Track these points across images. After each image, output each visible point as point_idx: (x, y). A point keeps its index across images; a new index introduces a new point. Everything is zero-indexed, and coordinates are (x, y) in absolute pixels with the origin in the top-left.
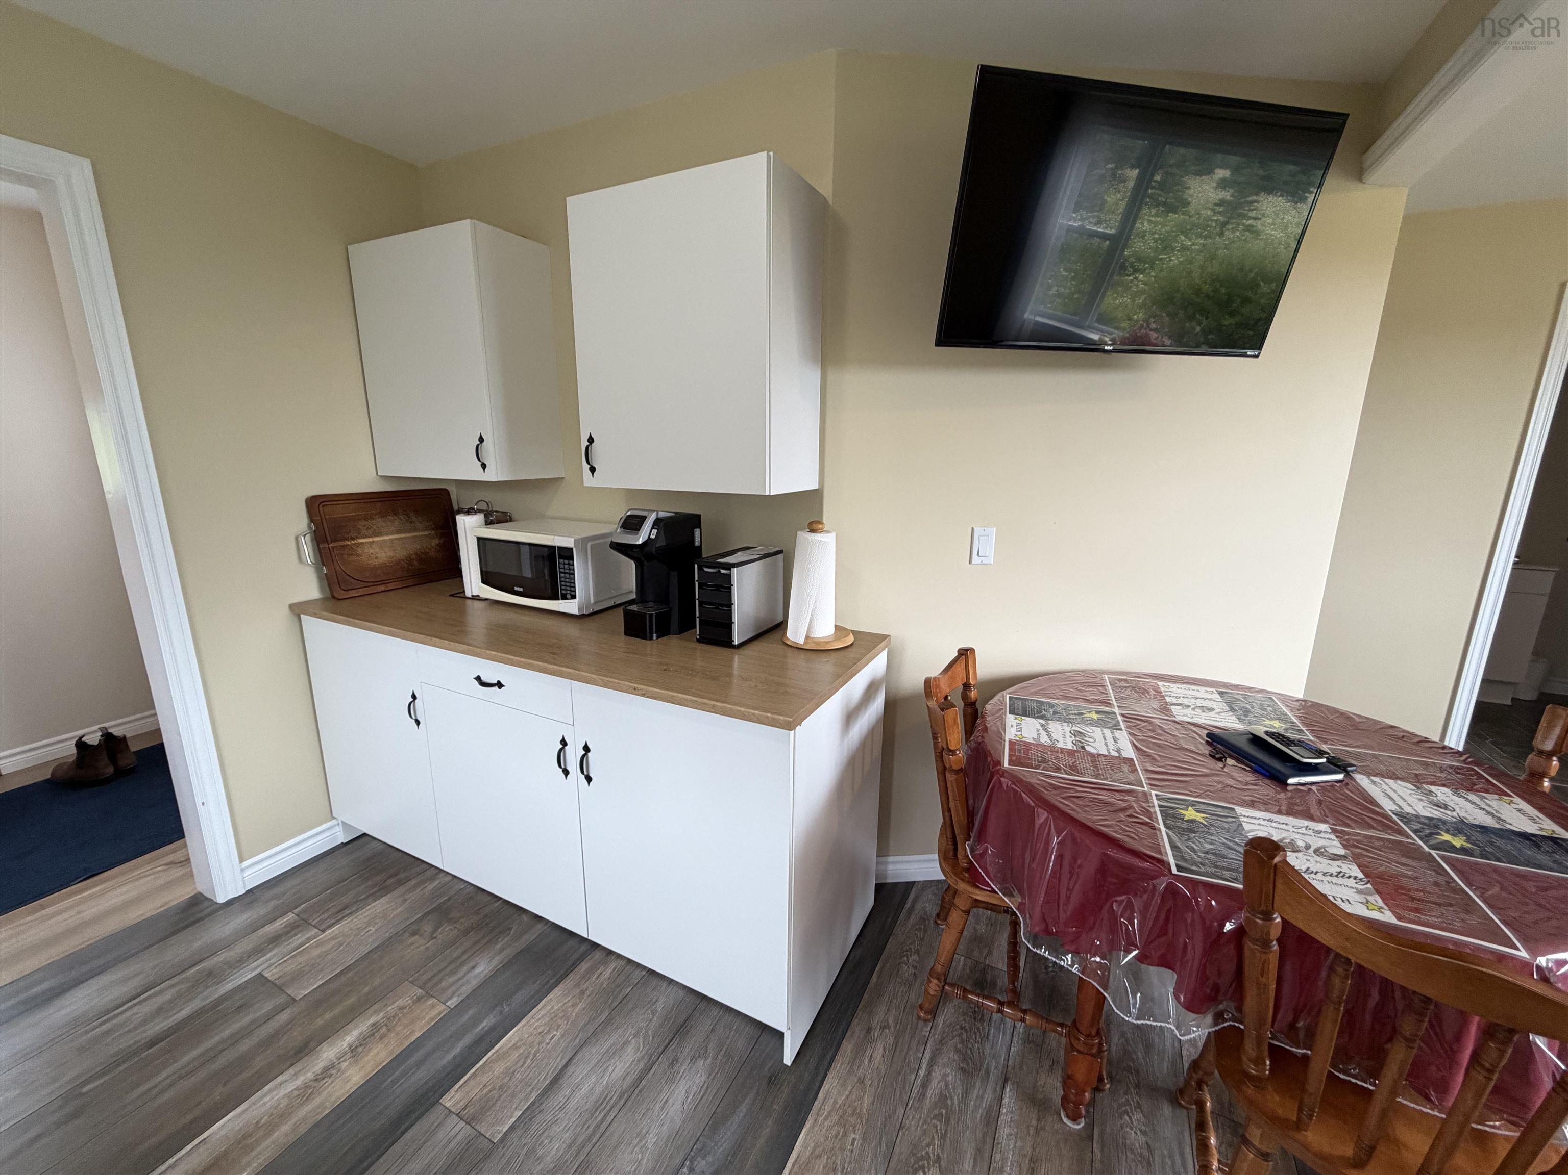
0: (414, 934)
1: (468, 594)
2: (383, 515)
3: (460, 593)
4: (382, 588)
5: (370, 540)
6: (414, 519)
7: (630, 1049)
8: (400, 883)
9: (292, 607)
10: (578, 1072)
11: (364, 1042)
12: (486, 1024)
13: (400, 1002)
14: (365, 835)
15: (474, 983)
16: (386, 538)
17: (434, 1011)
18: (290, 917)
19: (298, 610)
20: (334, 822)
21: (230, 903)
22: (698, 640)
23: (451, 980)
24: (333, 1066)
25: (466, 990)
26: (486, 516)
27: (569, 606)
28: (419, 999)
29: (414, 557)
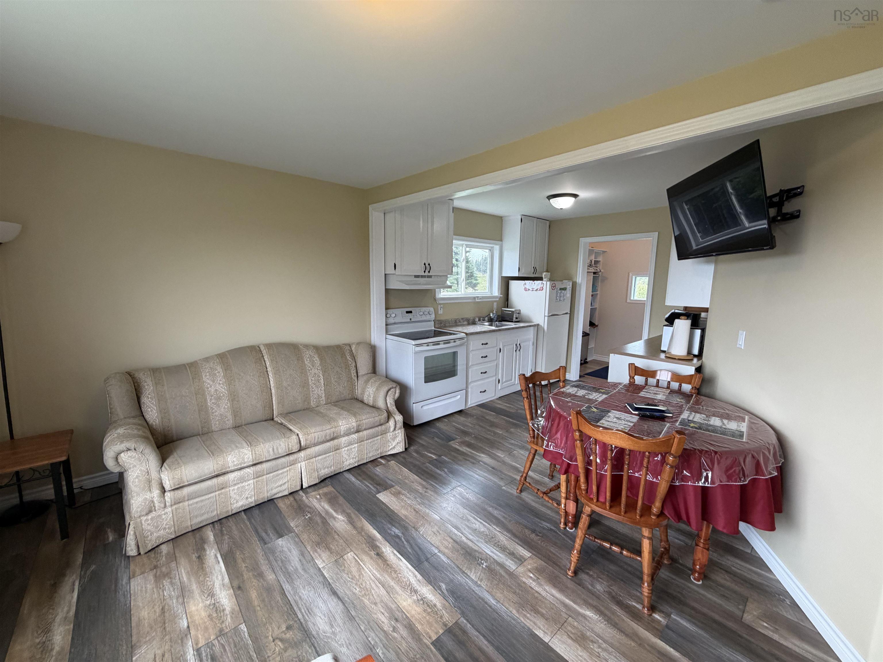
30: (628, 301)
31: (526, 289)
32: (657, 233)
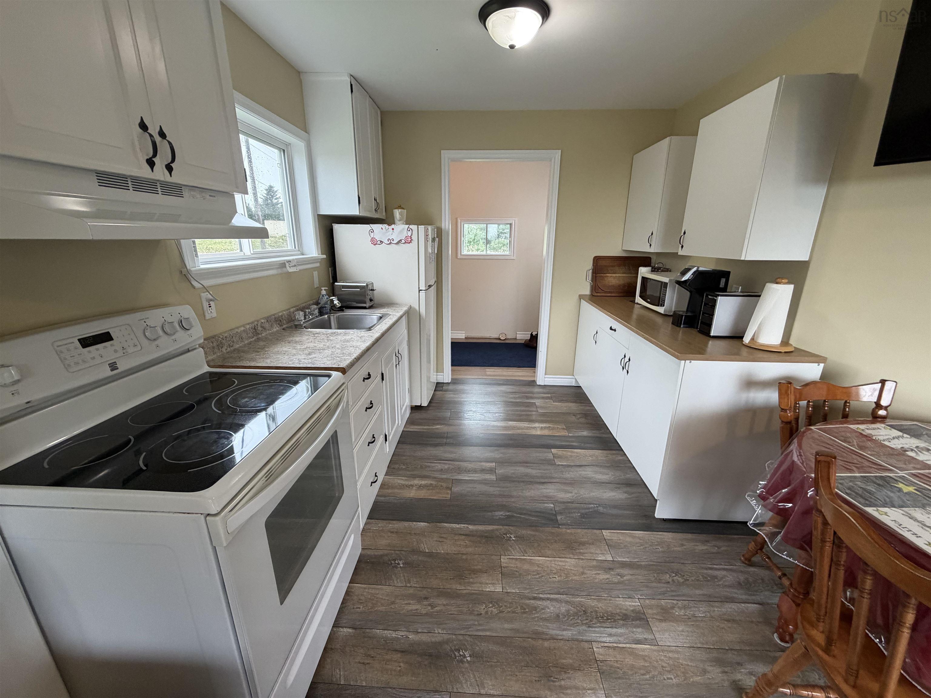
0: (574, 415)
1: (636, 302)
2: (619, 266)
3: (633, 301)
4: (609, 295)
5: (611, 275)
6: (631, 268)
7: (608, 476)
8: (581, 403)
9: (579, 295)
10: (588, 469)
11: (545, 428)
12: (574, 444)
13: (559, 426)
14: (580, 387)
15: (580, 435)
16: (617, 275)
17: (564, 433)
18: (549, 395)
19: (581, 297)
20: (573, 377)
21: (540, 385)
22: (698, 331)
23: (575, 430)
24: (536, 427)
25: (576, 435)
26: (652, 268)
27: (661, 310)
28: (564, 429)
29: (626, 284)
30: (459, 257)
31: (374, 242)
32: (560, 151)
